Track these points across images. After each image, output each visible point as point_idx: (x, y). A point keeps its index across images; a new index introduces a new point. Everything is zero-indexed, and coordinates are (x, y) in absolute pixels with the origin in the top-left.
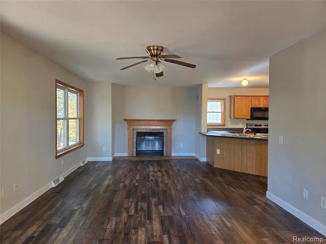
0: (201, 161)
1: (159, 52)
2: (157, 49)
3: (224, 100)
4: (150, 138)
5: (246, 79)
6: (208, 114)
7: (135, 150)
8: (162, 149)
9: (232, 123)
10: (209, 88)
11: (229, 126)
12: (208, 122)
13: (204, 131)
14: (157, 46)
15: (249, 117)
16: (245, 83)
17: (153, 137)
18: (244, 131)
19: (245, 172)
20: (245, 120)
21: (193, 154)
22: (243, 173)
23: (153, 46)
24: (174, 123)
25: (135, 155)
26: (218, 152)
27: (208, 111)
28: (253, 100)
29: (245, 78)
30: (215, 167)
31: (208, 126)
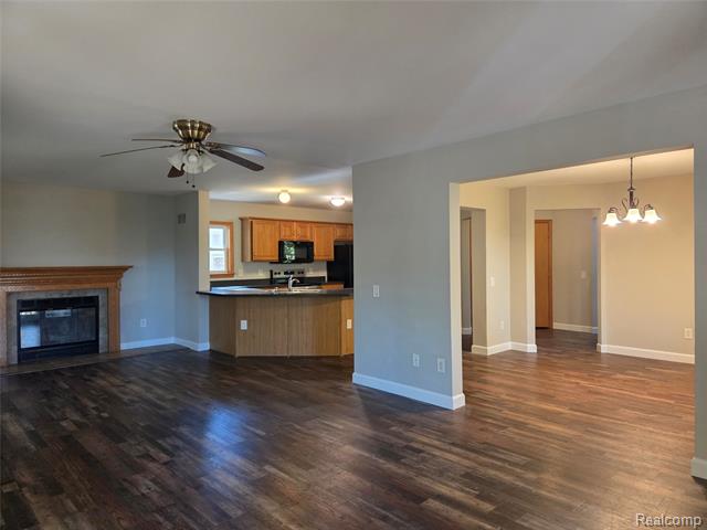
0: (199, 350)
1: (202, 133)
2: (200, 129)
3: (229, 224)
4: (61, 313)
5: (286, 191)
6: (211, 252)
7: (16, 348)
8: (94, 339)
9: (247, 271)
10: (212, 201)
11: (240, 276)
12: (211, 269)
13: (204, 287)
14: (200, 122)
15: (276, 258)
16: (285, 199)
17: (68, 311)
18: (291, 282)
19: (295, 354)
20: (267, 265)
21: (172, 340)
22: (292, 358)
23: (193, 122)
24: (125, 274)
25: (15, 361)
26: (244, 325)
27: (211, 246)
28: (283, 227)
29: (287, 188)
30: (238, 355)
31: (212, 276)
